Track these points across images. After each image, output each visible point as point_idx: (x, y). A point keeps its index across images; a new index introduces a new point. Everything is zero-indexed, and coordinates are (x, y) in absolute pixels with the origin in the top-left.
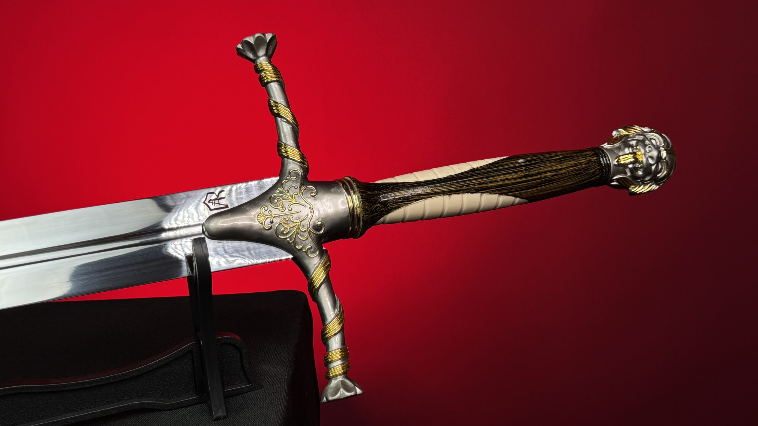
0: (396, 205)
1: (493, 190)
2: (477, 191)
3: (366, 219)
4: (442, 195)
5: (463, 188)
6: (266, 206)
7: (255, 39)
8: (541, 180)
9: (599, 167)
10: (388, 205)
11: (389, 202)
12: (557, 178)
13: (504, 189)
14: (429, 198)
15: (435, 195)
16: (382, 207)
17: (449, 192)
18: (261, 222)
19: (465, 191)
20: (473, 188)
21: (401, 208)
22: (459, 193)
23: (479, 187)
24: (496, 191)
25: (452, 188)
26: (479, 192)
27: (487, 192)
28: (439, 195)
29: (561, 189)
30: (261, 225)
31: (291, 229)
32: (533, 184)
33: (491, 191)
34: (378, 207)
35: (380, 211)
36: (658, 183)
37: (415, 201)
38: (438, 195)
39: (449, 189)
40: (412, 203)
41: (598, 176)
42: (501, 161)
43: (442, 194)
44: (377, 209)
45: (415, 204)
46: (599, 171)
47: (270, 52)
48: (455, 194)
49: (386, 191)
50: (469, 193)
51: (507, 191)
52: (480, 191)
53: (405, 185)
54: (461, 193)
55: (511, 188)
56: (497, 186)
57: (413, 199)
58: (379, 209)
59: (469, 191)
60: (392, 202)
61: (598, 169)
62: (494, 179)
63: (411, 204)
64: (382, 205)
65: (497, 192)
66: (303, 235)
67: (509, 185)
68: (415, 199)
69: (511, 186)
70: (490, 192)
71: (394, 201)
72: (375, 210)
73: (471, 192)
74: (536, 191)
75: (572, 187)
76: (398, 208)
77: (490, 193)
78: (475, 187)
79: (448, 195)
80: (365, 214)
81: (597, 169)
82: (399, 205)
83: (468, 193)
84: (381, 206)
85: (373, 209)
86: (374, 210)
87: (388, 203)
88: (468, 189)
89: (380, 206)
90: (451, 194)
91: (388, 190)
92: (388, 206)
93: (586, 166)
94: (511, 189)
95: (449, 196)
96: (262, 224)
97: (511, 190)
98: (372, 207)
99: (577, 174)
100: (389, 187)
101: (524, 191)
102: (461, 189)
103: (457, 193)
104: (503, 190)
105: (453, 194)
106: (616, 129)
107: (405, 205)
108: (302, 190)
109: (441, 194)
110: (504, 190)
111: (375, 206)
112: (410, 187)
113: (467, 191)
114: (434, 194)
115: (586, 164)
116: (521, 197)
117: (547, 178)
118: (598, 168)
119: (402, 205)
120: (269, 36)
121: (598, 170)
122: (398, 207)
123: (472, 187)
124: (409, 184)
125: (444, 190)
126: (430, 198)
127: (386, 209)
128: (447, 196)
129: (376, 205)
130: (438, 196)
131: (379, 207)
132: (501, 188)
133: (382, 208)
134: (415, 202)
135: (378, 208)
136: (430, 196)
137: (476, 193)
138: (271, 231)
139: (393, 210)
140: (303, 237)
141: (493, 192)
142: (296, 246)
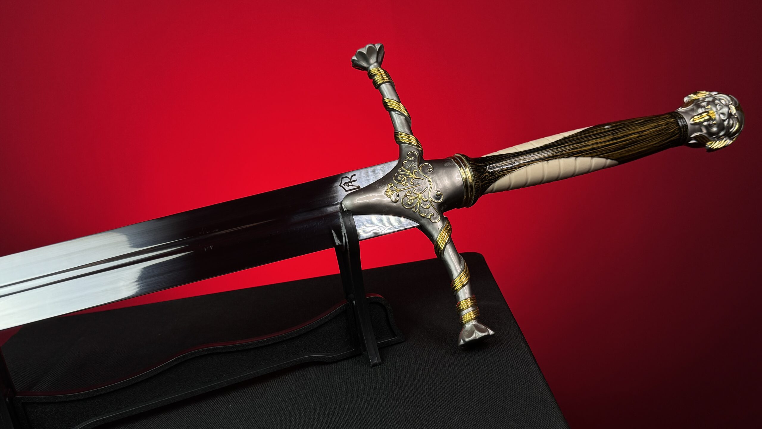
0: (502, 173)
1: (585, 153)
2: (571, 155)
3: (478, 186)
5: (559, 153)
6: (391, 183)
7: (367, 49)
8: (627, 141)
12: (642, 138)
15: (535, 162)
18: (389, 197)
19: (561, 156)
20: (568, 153)
21: (507, 175)
22: (556, 159)
23: (573, 152)
24: (588, 154)
26: (574, 156)
27: (581, 156)
29: (645, 149)
31: (415, 200)
32: (621, 146)
35: (489, 180)
36: (731, 138)
37: (518, 168)
38: (537, 161)
39: (547, 155)
40: (516, 170)
41: (677, 136)
44: (486, 178)
45: (518, 171)
46: (677, 131)
47: (380, 60)
48: (553, 159)
49: (491, 163)
50: (565, 158)
51: (599, 153)
53: (507, 156)
55: (602, 150)
57: (516, 167)
58: (487, 178)
59: (565, 156)
61: (677, 129)
62: (585, 144)
64: (490, 174)
65: (589, 155)
66: (425, 204)
67: (600, 147)
69: (601, 149)
70: (583, 156)
74: (624, 152)
75: (656, 147)
76: (504, 176)
77: (584, 157)
78: (569, 152)
79: (546, 160)
80: (477, 182)
81: (676, 129)
82: (504, 173)
83: (563, 157)
86: (483, 179)
87: (494, 173)
88: (563, 154)
90: (549, 160)
91: (493, 161)
92: (495, 175)
93: (665, 126)
94: (602, 151)
95: (547, 162)
96: (390, 198)
98: (481, 176)
99: (659, 134)
100: (494, 159)
101: (614, 153)
102: (557, 154)
103: (554, 158)
104: (594, 153)
106: (687, 95)
107: (509, 173)
108: (420, 167)
109: (540, 161)
112: (512, 157)
113: (563, 156)
115: (665, 125)
116: (611, 158)
117: (633, 140)
118: (676, 128)
119: (507, 173)
120: (378, 46)
121: (677, 130)
123: (567, 152)
124: (511, 154)
125: (542, 157)
126: (531, 165)
127: (493, 177)
128: (546, 162)
129: (485, 175)
131: (487, 176)
132: (593, 151)
133: (490, 176)
134: (518, 170)
135: (487, 177)
136: (531, 163)
137: (571, 157)
138: (398, 203)
139: (500, 178)
140: (426, 206)
141: (586, 155)
142: (421, 214)
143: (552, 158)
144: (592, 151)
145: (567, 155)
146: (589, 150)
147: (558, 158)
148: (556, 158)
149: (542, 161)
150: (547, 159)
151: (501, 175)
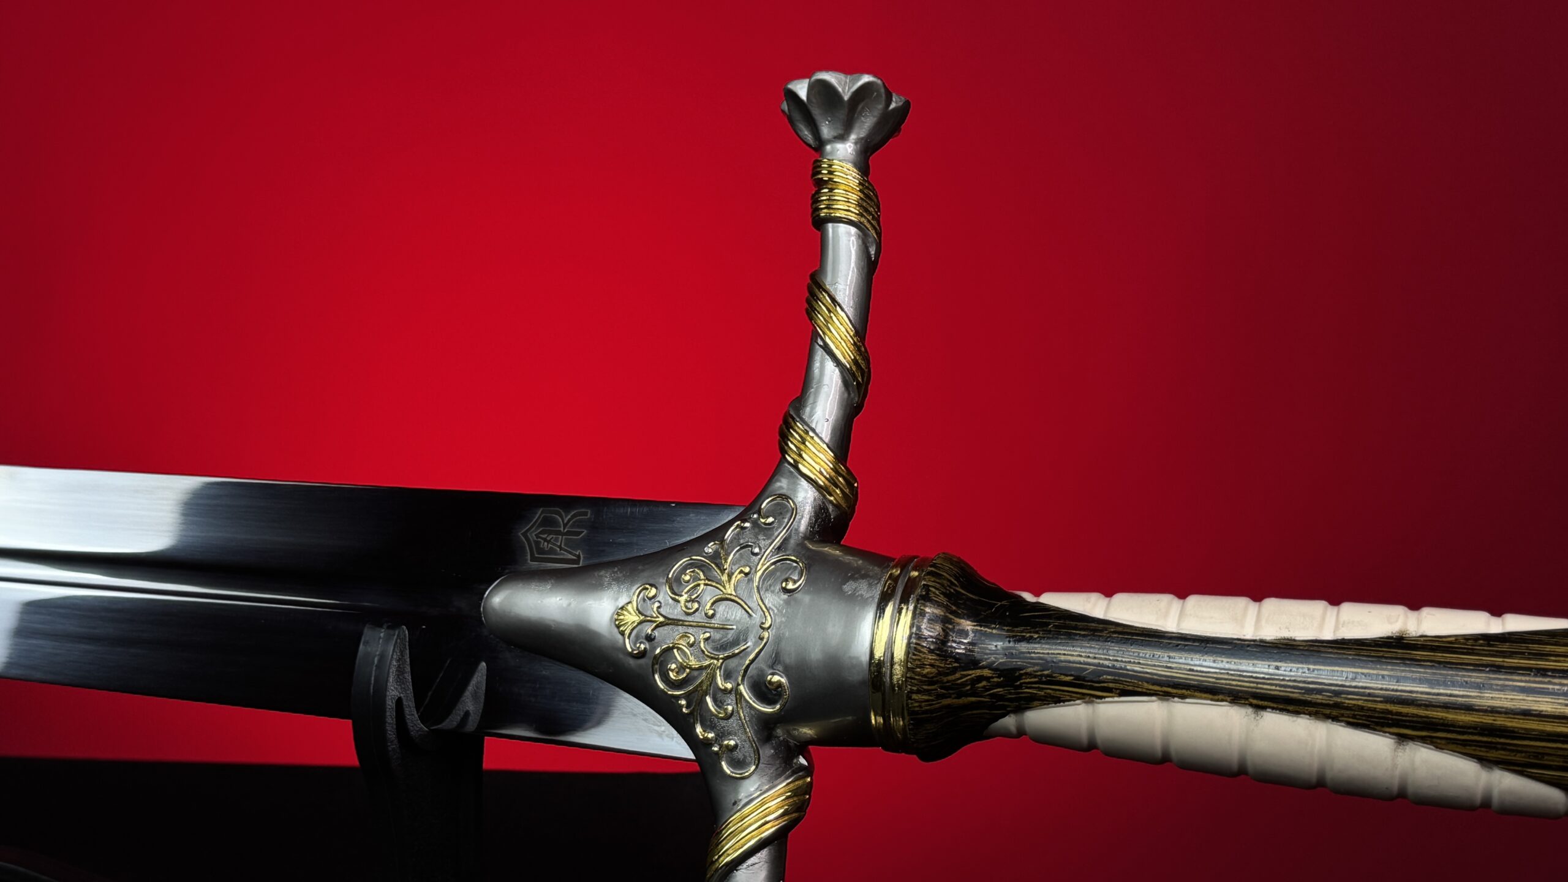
0: (1050, 690)
1: (1449, 736)
2: (1377, 724)
3: (920, 706)
4: (1226, 701)
5: (1320, 697)
6: (652, 585)
7: (854, 88)
10: (1018, 683)
11: (1026, 674)
13: (1504, 747)
14: (1174, 697)
15: (1197, 694)
16: (998, 682)
17: (1256, 696)
18: (621, 629)
19: (1328, 711)
20: (1362, 708)
21: (1067, 703)
22: (1298, 713)
23: (1390, 712)
25: (1274, 688)
26: (1387, 729)
27: (1423, 740)
28: (1216, 697)
30: (620, 637)
31: (696, 673)
33: (1443, 742)
34: (980, 678)
35: (992, 696)
38: (1211, 696)
39: (1260, 686)
40: (1107, 699)
42: (1537, 638)
43: (1229, 699)
44: (980, 685)
45: (1112, 704)
48: (1281, 710)
49: (1028, 635)
50: (1343, 724)
51: (1518, 758)
52: (1390, 726)
53: (1101, 631)
54: (1305, 714)
56: (1469, 728)
57: (1111, 685)
58: (984, 687)
59: (1343, 715)
60: (1035, 676)
62: (1462, 696)
63: (1103, 700)
64: (999, 677)
65: (1469, 750)
66: (721, 702)
67: (1527, 735)
68: (1121, 687)
70: (1437, 744)
71: (1042, 676)
72: (969, 687)
73: (1351, 720)
76: (1056, 703)
77: (1438, 747)
78: (1370, 705)
79: (1251, 705)
80: (918, 692)
82: (1057, 694)
83: (1334, 719)
84: (995, 680)
85: (959, 681)
86: (964, 684)
87: (1022, 675)
88: (1337, 706)
89: (993, 678)
90: (1264, 708)
91: (1037, 632)
92: (1020, 687)
95: (1255, 713)
96: (622, 633)
97: (1536, 757)
98: (958, 675)
100: (1048, 624)
102: (1308, 697)
103: (1291, 708)
104: (1497, 749)
105: (1273, 708)
107: (1079, 699)
108: (767, 563)
109: (1221, 697)
110: (1504, 749)
111: (970, 672)
112: (1117, 642)
113: (1335, 713)
114: (1195, 691)
119: (1071, 696)
122: (1057, 701)
123: (1360, 703)
124: (1120, 629)
125: (1237, 686)
126: (1176, 699)
127: (1010, 694)
128: (1250, 710)
129: (978, 672)
130: (1212, 700)
131: (987, 679)
132: (1489, 739)
133: (998, 685)
134: (1116, 699)
135: (984, 683)
136: (1180, 692)
137: (1375, 730)
138: (642, 661)
139: (1036, 703)
140: (719, 707)
141: (1453, 747)
142: (699, 730)
143: (1279, 706)
144: (1485, 739)
145: (1354, 717)
146: (1475, 728)
147: (1310, 714)
148: (1297, 708)
149: (1230, 702)
150: (1255, 702)
151: (1043, 693)
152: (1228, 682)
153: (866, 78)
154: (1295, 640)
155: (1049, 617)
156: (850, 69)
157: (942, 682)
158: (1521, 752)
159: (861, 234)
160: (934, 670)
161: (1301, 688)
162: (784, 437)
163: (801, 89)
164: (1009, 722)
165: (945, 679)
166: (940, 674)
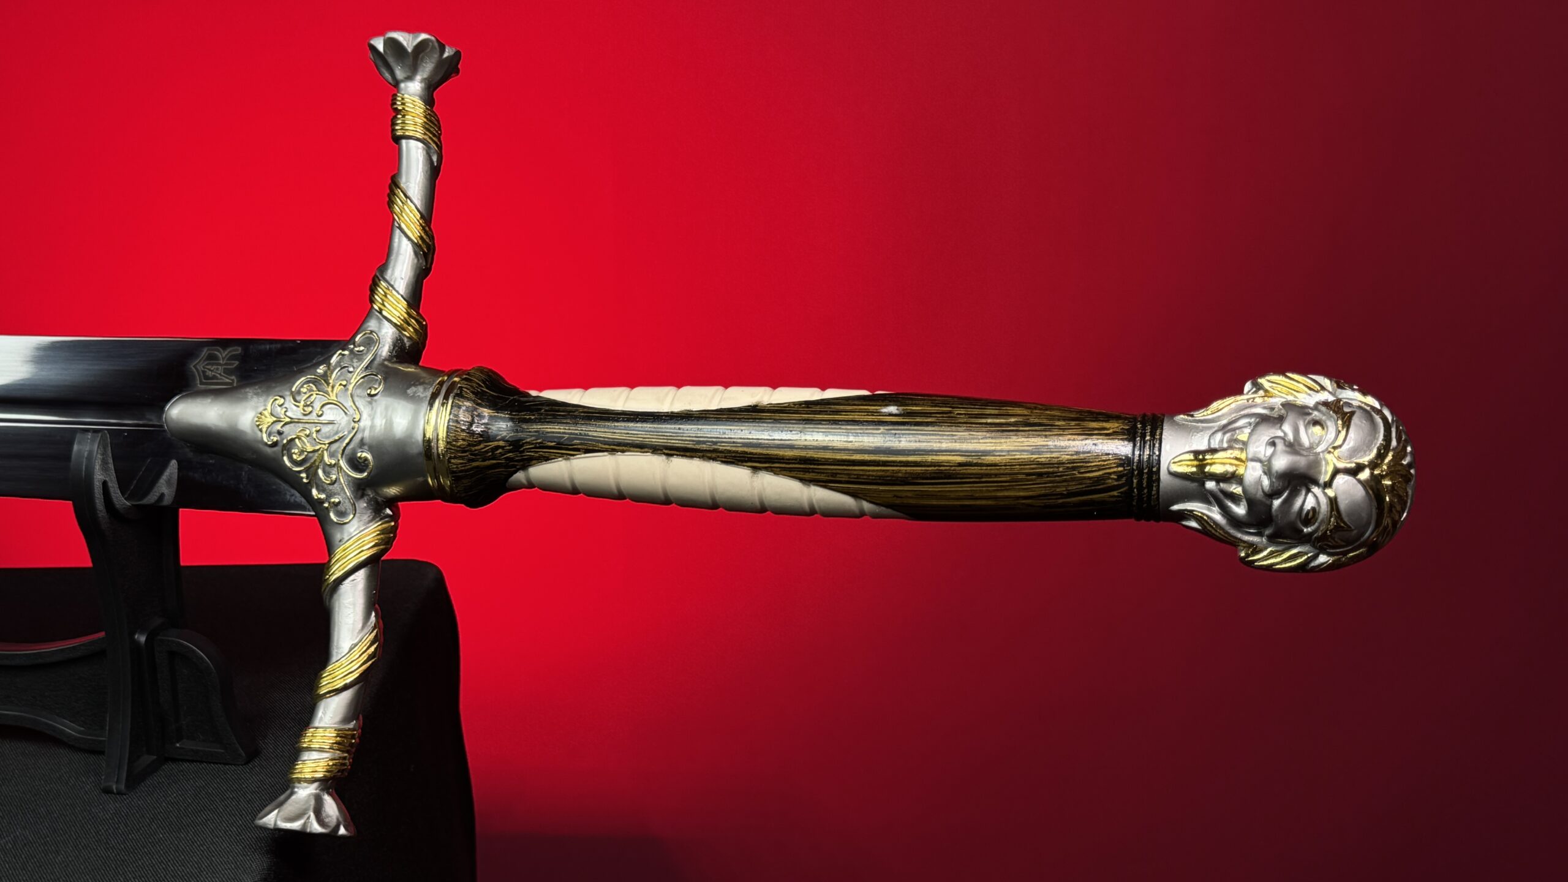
0: (542, 452)
2: (739, 461)
3: (457, 468)
4: (649, 452)
5: (704, 446)
6: (281, 397)
7: (415, 43)
8: (923, 468)
9: (1120, 469)
10: (522, 449)
11: (526, 443)
12: (974, 472)
13: (813, 471)
14: (618, 452)
15: (632, 449)
16: (509, 449)
17: (667, 448)
18: (259, 427)
19: (709, 455)
20: (730, 451)
21: (553, 461)
23: (746, 453)
24: (791, 471)
25: (677, 442)
27: (766, 469)
28: (643, 450)
29: (990, 502)
30: (259, 433)
31: (311, 455)
32: (900, 475)
33: (778, 470)
34: (498, 447)
35: (506, 459)
37: (585, 453)
38: (640, 450)
39: (669, 441)
40: (578, 456)
41: (1115, 493)
42: (838, 402)
43: (651, 451)
44: (497, 452)
45: (581, 460)
46: (1116, 480)
48: (682, 456)
49: (528, 417)
50: (719, 462)
51: (822, 477)
52: (746, 462)
53: (574, 412)
54: (696, 457)
55: (834, 472)
56: (792, 460)
57: (579, 447)
58: (500, 453)
59: (718, 457)
60: (533, 444)
61: (1114, 473)
63: (575, 457)
64: (509, 446)
65: (793, 474)
66: (328, 472)
67: (827, 462)
68: (586, 447)
69: (832, 467)
70: (776, 472)
71: (536, 443)
72: (490, 454)
73: (723, 459)
74: (909, 494)
75: (1029, 505)
76: (546, 461)
77: (776, 474)
78: (734, 449)
80: (455, 458)
81: (1110, 474)
82: (547, 455)
84: (508, 448)
85: (483, 450)
86: (487, 452)
87: (524, 443)
88: (715, 451)
89: (506, 446)
90: (672, 455)
91: (534, 415)
92: (523, 452)
94: (834, 474)
95: (667, 459)
96: (260, 430)
97: (832, 476)
98: (482, 446)
99: (1040, 475)
100: (541, 409)
101: (875, 487)
102: (698, 447)
103: (688, 454)
104: (810, 472)
105: (677, 455)
107: (560, 457)
108: (362, 377)
109: (646, 450)
110: (813, 472)
111: (490, 444)
112: (583, 418)
113: (714, 455)
114: (631, 447)
116: (868, 499)
117: (941, 468)
118: (1115, 470)
119: (555, 456)
120: (448, 50)
121: (1113, 476)
122: (547, 459)
123: (728, 448)
124: (585, 410)
125: (655, 442)
126: (619, 453)
127: (517, 456)
128: (664, 457)
129: (496, 443)
130: (641, 452)
131: (502, 447)
133: (510, 451)
134: (583, 456)
135: (500, 451)
136: (621, 448)
137: (738, 465)
138: (275, 449)
139: (534, 462)
140: (328, 477)
141: (784, 472)
142: (314, 492)
143: (682, 453)
144: (802, 466)
145: (725, 457)
146: (796, 459)
147: (699, 457)
148: (692, 454)
149: (652, 453)
150: (666, 451)
151: (537, 455)
152: (650, 440)
153: (423, 36)
154: (692, 411)
155: (542, 404)
156: (411, 29)
157: (471, 451)
158: (824, 473)
159: (425, 146)
160: (465, 443)
161: (693, 441)
162: (373, 290)
163: (379, 44)
164: (520, 476)
165: (473, 449)
166: (469, 445)
